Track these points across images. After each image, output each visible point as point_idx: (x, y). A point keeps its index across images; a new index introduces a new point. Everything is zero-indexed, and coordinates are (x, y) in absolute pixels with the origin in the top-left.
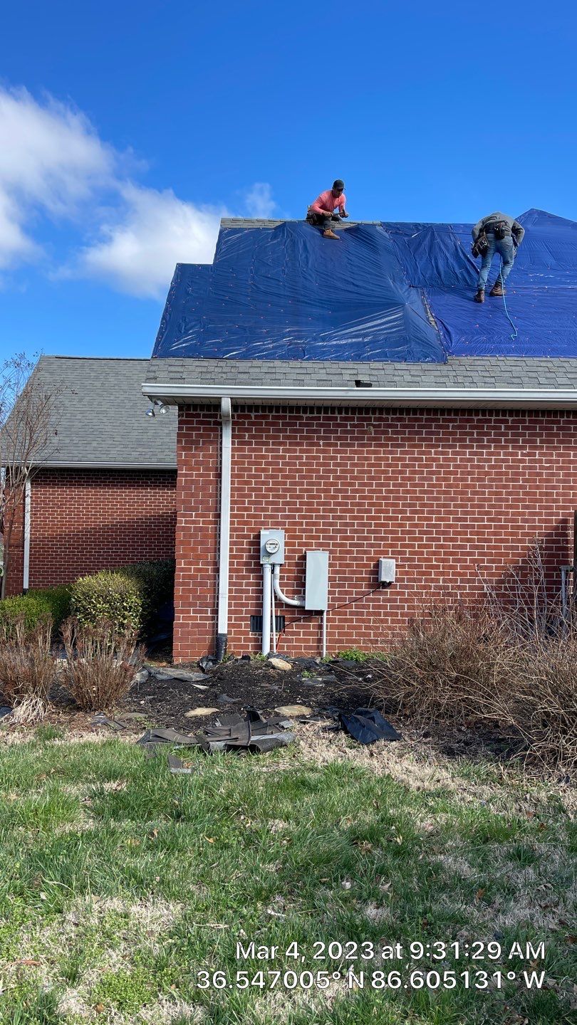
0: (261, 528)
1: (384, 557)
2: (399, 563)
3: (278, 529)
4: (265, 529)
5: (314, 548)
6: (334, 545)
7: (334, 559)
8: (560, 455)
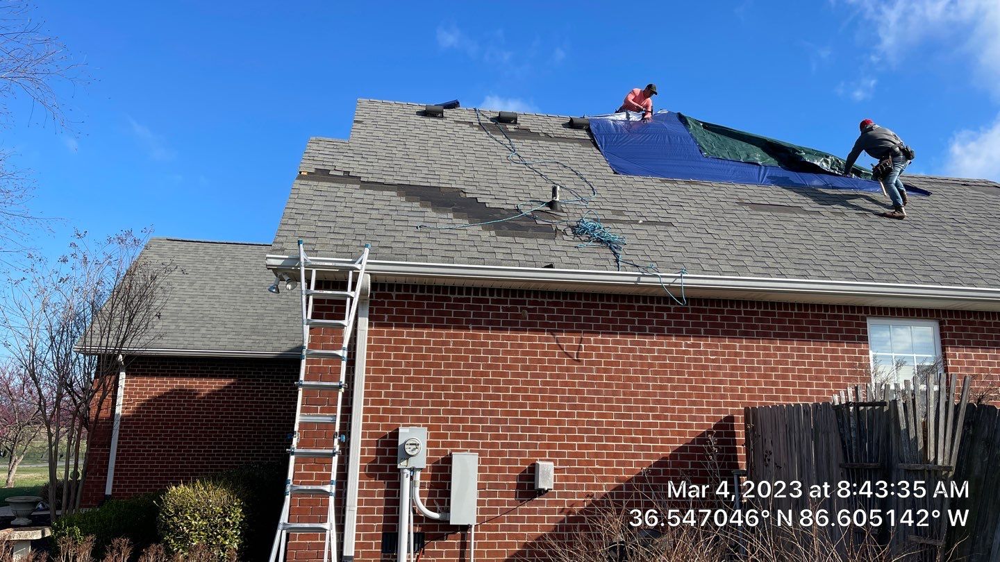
0: (399, 425)
1: (540, 460)
2: (558, 467)
3: (419, 426)
4: (403, 426)
5: (460, 448)
6: (484, 445)
7: (484, 461)
8: (726, 347)
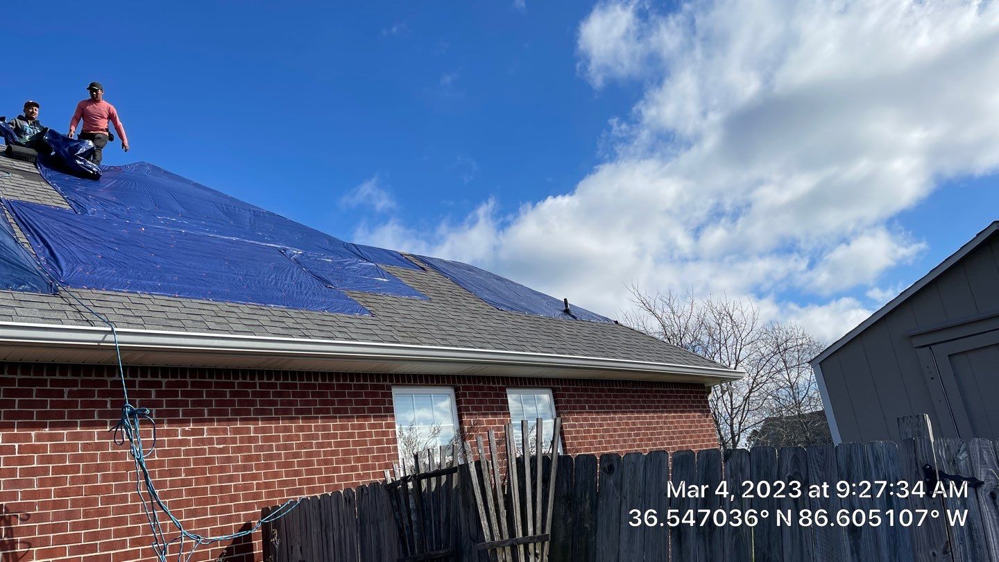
8: (236, 431)
